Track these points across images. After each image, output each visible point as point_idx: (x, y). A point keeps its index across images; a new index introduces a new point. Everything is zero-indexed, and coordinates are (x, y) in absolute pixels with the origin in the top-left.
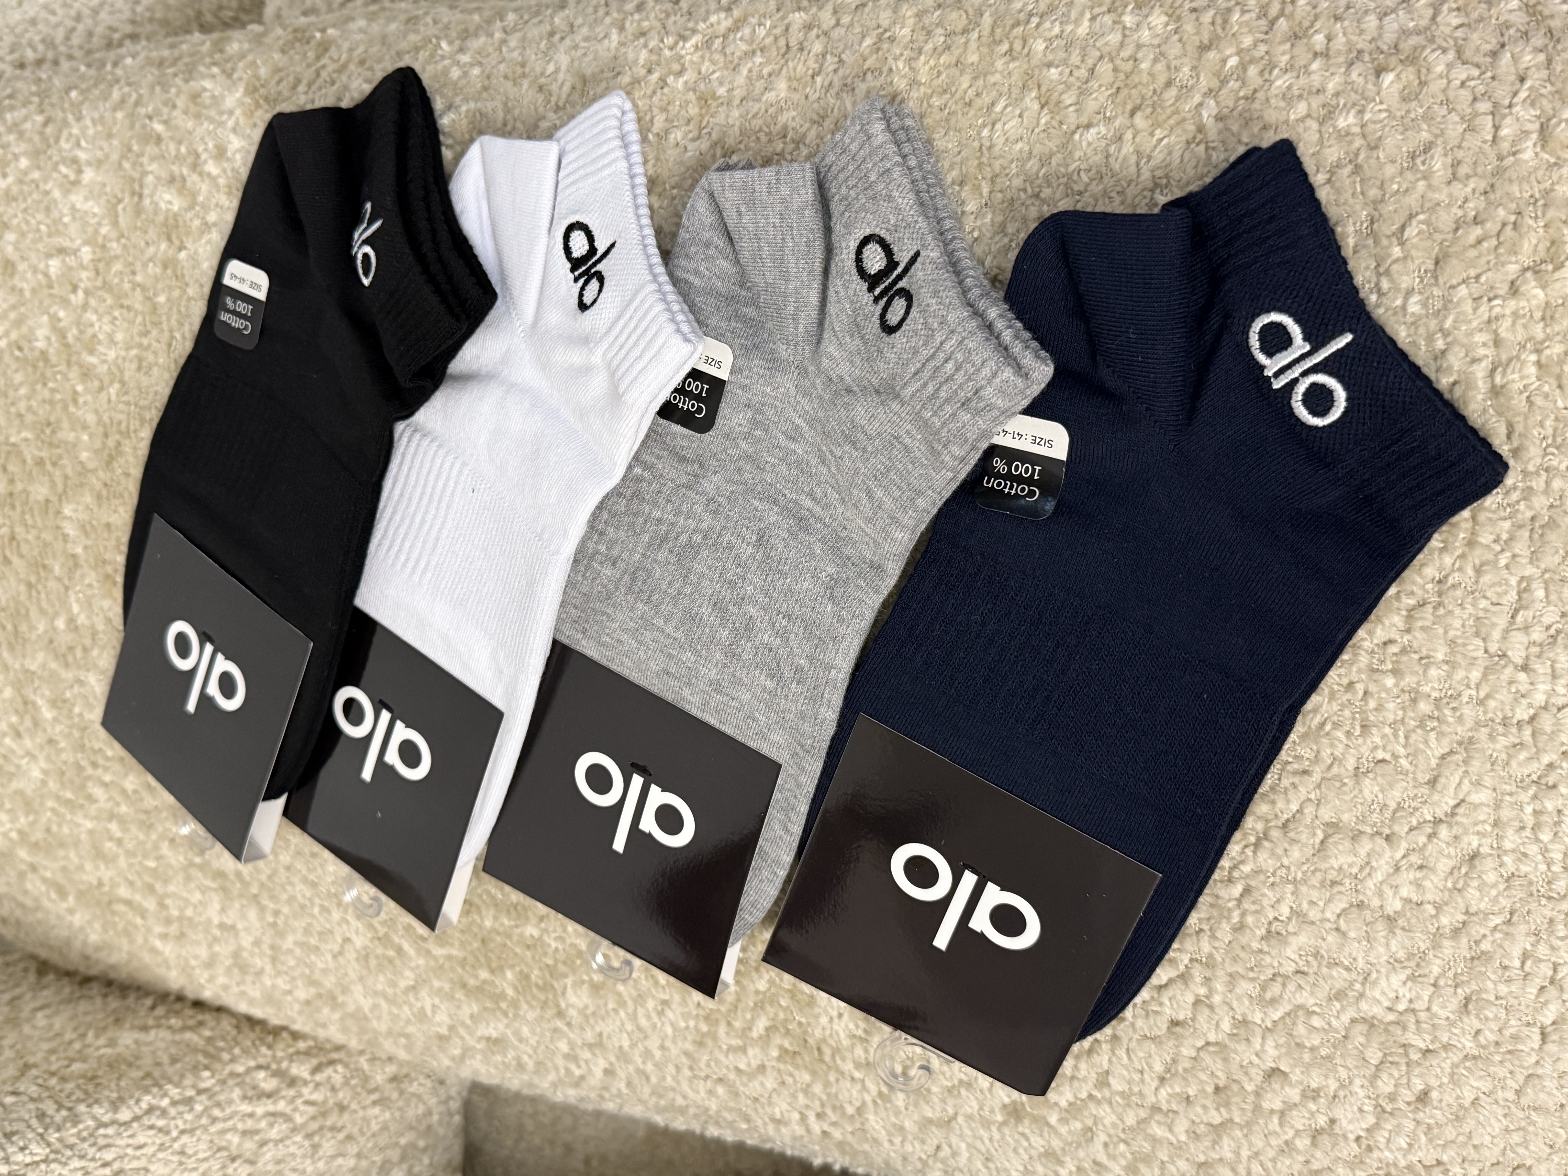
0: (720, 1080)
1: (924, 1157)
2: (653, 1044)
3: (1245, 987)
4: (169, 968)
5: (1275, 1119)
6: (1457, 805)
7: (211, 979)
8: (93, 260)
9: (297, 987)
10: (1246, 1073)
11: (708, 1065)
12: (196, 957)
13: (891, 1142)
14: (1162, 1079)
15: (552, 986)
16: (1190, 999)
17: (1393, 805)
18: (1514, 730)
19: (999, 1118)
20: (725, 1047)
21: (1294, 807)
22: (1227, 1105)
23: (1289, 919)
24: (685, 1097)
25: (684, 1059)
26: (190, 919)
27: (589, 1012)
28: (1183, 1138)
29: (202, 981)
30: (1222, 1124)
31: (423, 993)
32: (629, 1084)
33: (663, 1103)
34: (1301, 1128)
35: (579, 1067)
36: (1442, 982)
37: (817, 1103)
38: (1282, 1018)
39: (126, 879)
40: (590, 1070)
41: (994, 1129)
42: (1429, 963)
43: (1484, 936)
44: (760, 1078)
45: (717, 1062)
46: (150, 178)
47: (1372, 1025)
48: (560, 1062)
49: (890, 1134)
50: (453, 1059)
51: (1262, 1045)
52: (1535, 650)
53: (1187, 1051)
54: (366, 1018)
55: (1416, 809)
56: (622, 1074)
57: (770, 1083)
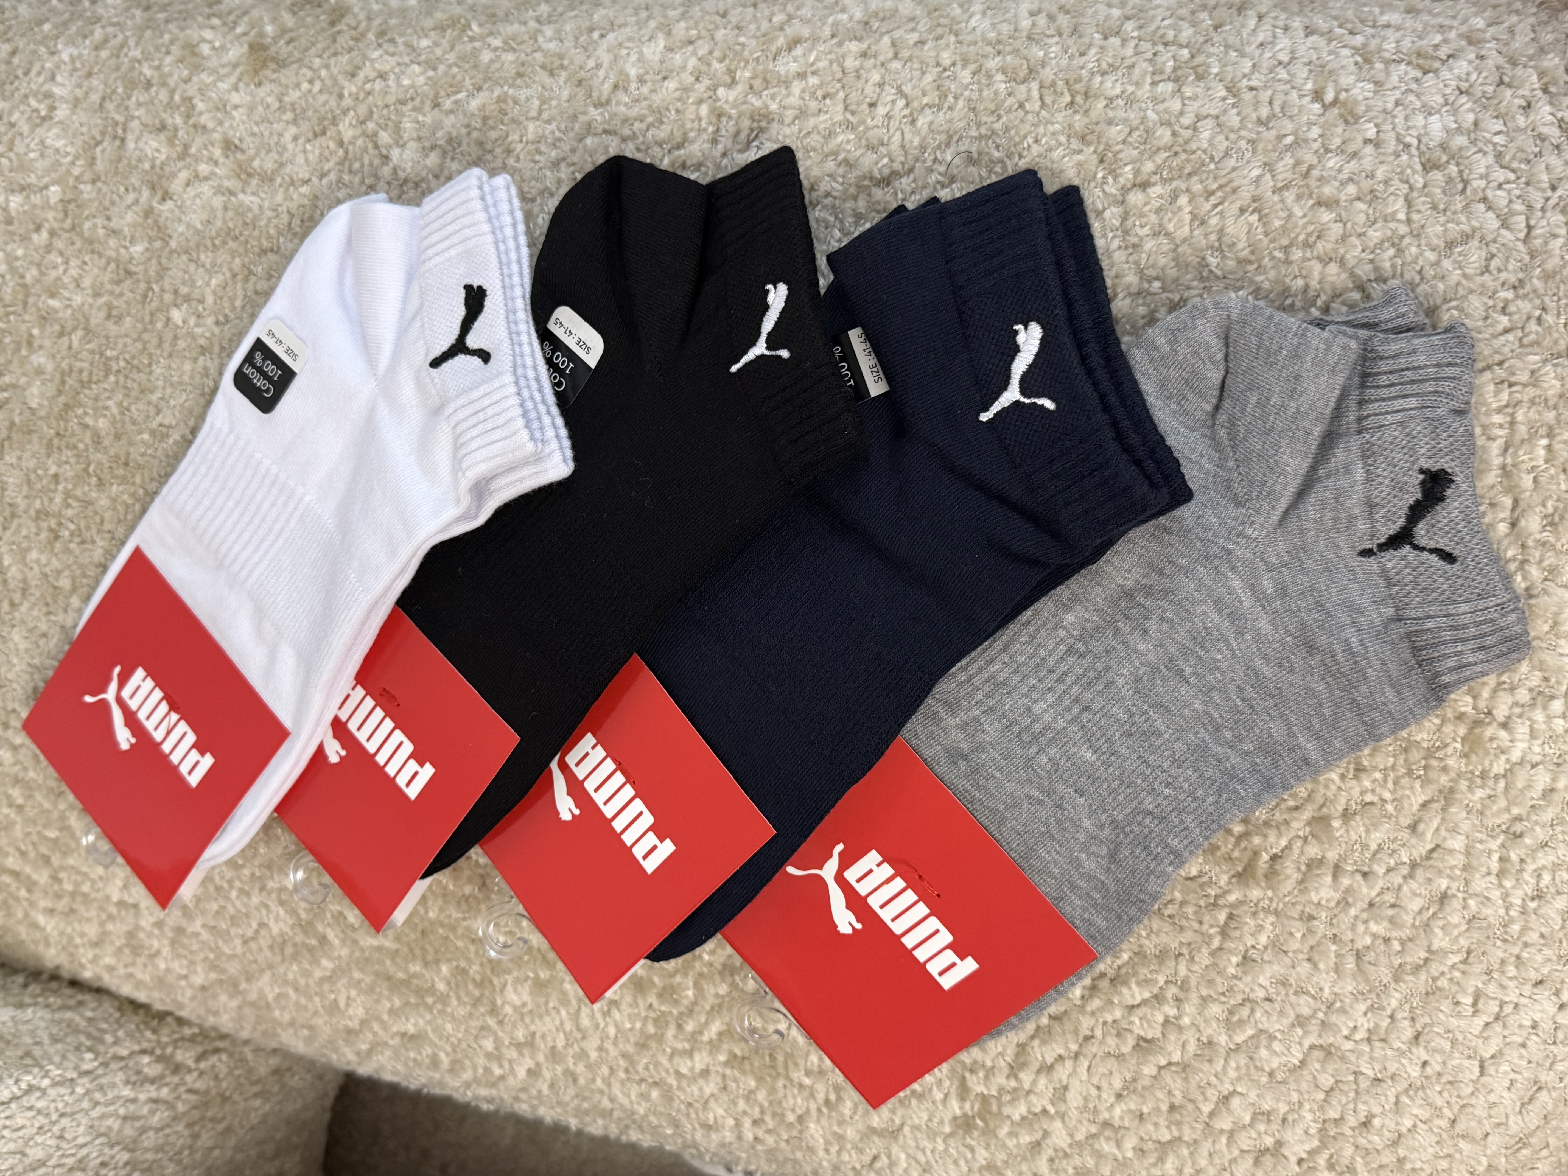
0: (656, 1084)
1: (858, 1166)
2: (591, 1046)
3: (1215, 1009)
4: (47, 944)
5: (1224, 1140)
6: (1432, 850)
7: (95, 959)
8: (62, 201)
9: (195, 972)
10: (1203, 1094)
11: (647, 1068)
12: (82, 935)
13: (827, 1151)
14: (1119, 1096)
15: (491, 982)
16: (1160, 1019)
17: (1374, 846)
18: (1491, 783)
19: (947, 1129)
20: (668, 1050)
21: (1283, 843)
22: (1179, 1124)
23: (1266, 948)
24: (612, 1100)
25: (622, 1063)
26: (85, 895)
27: (525, 1010)
28: (1130, 1154)
29: (84, 961)
30: (1169, 1142)
31: (341, 984)
32: (552, 1086)
33: (586, 1105)
34: (1246, 1148)
35: (501, 1066)
36: (1399, 1015)
37: (757, 1110)
38: (1246, 1042)
39: (18, 849)
40: (512, 1070)
41: (939, 1140)
42: (1389, 996)
43: (1443, 973)
44: (701, 1082)
45: (657, 1064)
46: (135, 124)
47: (1330, 1053)
48: (481, 1061)
49: (827, 1143)
50: (358, 1054)
51: (1224, 1068)
52: (1517, 710)
53: (1149, 1070)
54: (268, 1006)
55: (1394, 851)
56: (547, 1075)
57: (710, 1087)
